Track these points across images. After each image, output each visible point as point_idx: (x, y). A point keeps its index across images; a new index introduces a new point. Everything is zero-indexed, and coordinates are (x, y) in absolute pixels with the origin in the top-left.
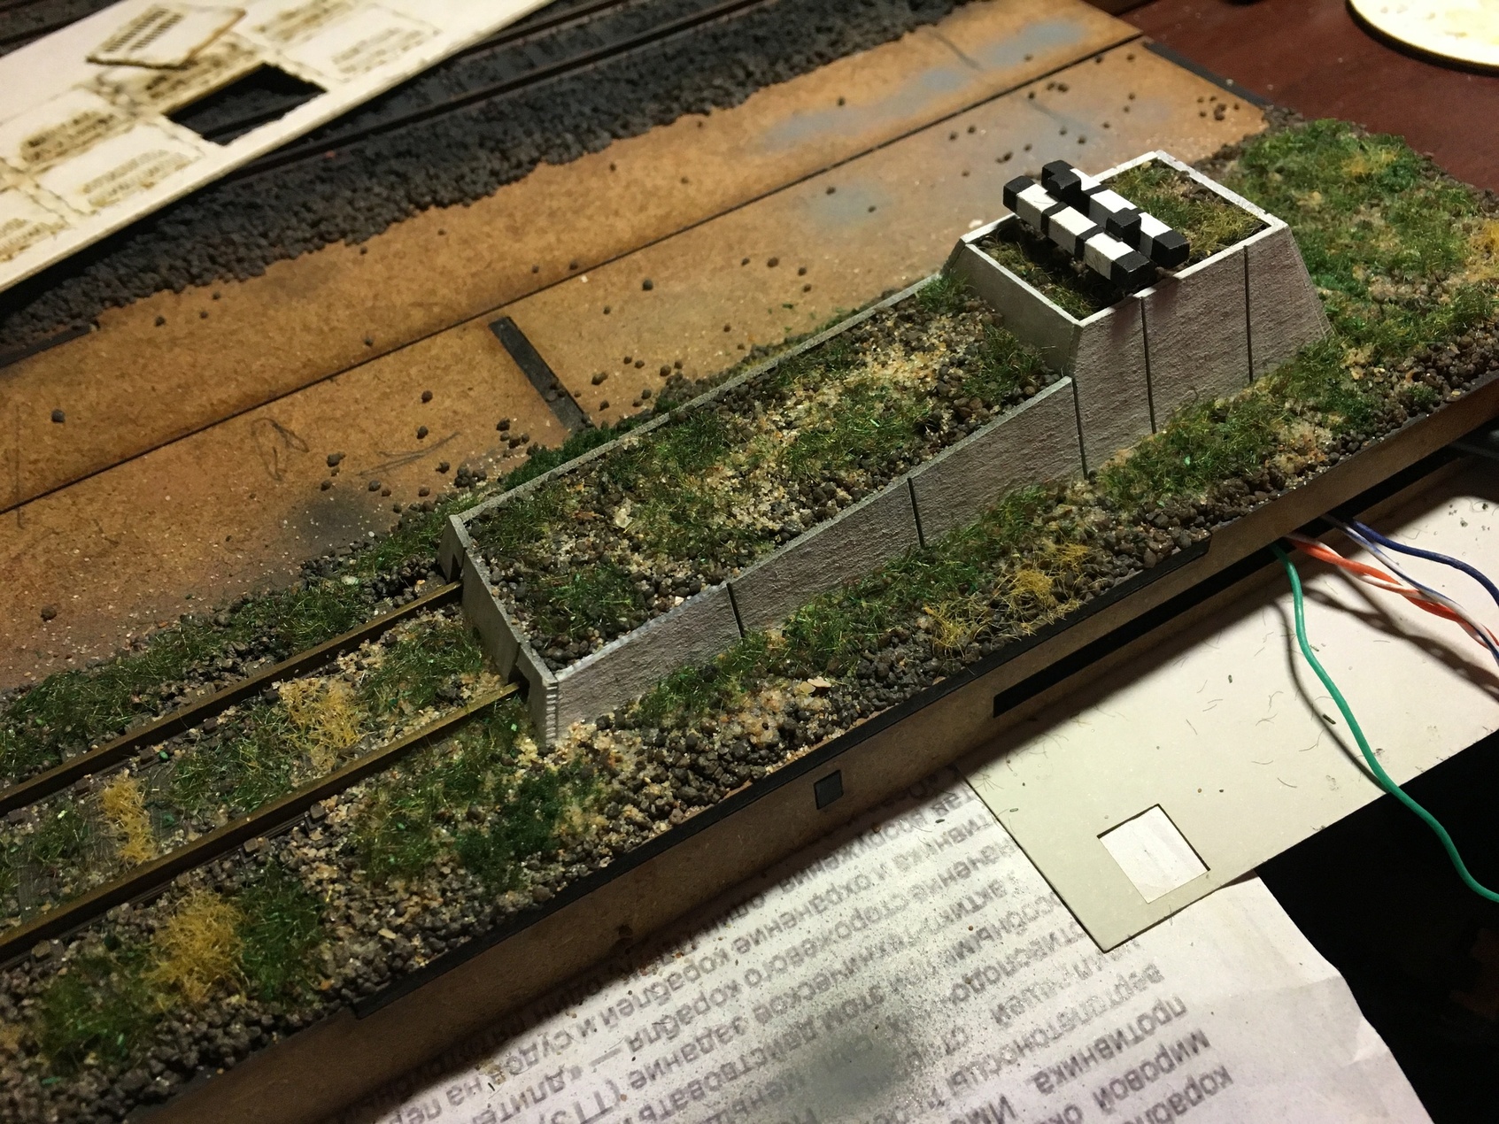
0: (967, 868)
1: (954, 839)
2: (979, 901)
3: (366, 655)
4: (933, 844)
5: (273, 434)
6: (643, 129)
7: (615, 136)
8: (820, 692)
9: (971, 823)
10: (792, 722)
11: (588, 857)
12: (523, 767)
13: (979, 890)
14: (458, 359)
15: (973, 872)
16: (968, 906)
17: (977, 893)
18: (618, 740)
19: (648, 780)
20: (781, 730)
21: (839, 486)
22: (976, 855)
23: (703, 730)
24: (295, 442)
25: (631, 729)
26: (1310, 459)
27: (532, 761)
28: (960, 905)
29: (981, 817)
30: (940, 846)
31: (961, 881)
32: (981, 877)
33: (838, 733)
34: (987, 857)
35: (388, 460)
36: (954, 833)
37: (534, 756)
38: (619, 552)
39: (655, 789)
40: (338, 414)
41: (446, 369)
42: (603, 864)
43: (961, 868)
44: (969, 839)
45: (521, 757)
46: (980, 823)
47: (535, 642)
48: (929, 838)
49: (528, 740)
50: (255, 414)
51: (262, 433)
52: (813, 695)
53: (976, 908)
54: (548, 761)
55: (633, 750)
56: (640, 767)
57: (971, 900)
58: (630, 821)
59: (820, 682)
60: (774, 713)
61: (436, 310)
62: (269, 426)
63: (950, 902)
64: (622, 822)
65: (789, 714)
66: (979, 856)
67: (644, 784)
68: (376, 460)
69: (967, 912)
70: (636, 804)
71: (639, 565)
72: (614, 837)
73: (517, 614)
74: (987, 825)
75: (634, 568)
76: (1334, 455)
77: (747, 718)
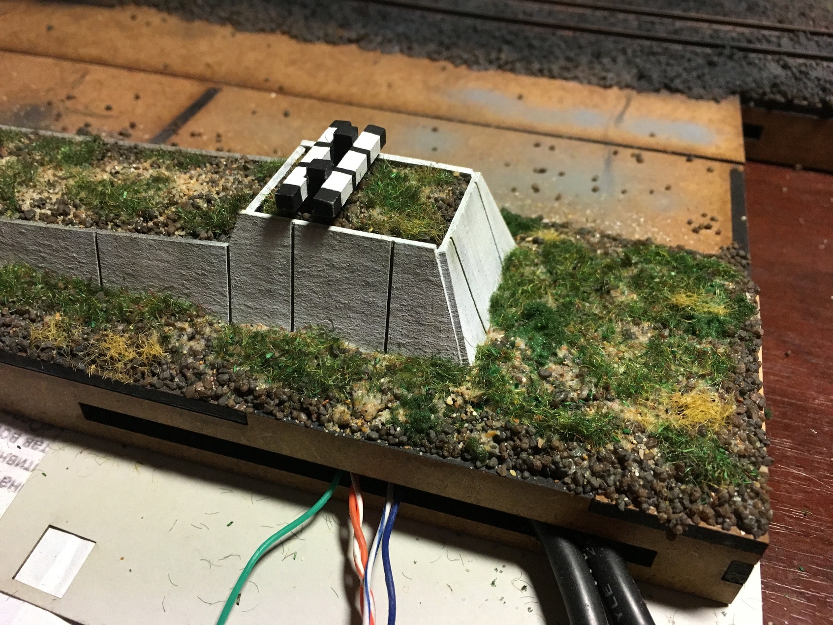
1: (10, 460)
6: (419, 56)
7: (402, 51)
26: (355, 423)
36: (13, 458)
46: (26, 466)
74: (26, 469)
76: (375, 435)
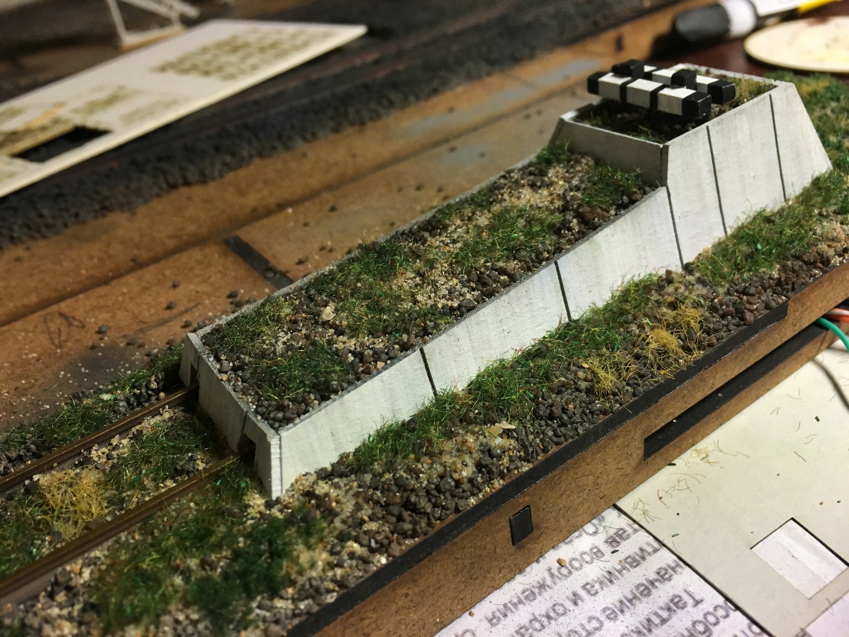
0: (647, 588)
1: (630, 564)
2: (665, 614)
3: (116, 448)
4: (613, 571)
5: (59, 320)
7: (307, 141)
8: (507, 433)
9: (642, 550)
10: (487, 458)
11: (316, 592)
12: (252, 518)
13: (662, 604)
14: (200, 263)
15: (654, 591)
16: (656, 620)
17: (662, 608)
18: (337, 486)
19: (366, 518)
20: (479, 466)
21: (500, 274)
22: (653, 576)
23: (410, 470)
24: (75, 323)
25: (347, 476)
27: (260, 513)
28: (649, 620)
29: (648, 544)
30: (620, 572)
31: (644, 599)
32: (663, 594)
33: (526, 468)
34: (663, 575)
35: (145, 326)
36: (629, 560)
37: (262, 508)
38: (327, 338)
39: (373, 526)
40: (110, 303)
41: (192, 269)
42: (330, 599)
43: (642, 588)
44: (644, 564)
45: (250, 510)
46: (650, 550)
47: (260, 409)
48: (608, 567)
49: (257, 496)
50: (48, 310)
51: (52, 321)
52: (501, 436)
53: (664, 621)
54: (275, 512)
55: (351, 493)
56: (358, 507)
57: (656, 614)
58: (352, 555)
59: (506, 425)
60: (471, 453)
61: (184, 238)
62: (57, 315)
63: (639, 619)
64: (346, 557)
65: (483, 452)
66: (655, 576)
67: (362, 522)
68: (136, 327)
69: (656, 625)
70: (356, 540)
71: (344, 343)
72: (339, 572)
73: (244, 392)
74: (656, 551)
75: (340, 346)
77: (447, 459)
